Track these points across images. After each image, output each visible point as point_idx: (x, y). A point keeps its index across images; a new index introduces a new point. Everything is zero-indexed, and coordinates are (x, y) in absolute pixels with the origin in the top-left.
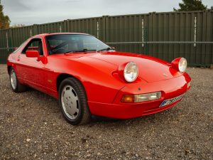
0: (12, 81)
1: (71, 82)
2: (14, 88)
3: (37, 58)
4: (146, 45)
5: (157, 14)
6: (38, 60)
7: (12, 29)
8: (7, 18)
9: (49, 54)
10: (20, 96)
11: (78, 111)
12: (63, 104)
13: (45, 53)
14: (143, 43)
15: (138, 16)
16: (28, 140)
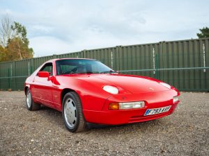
0: (28, 100)
1: (72, 95)
2: (29, 106)
3: (47, 78)
4: (157, 72)
5: (167, 43)
6: (48, 80)
7: (34, 59)
8: (31, 50)
9: (57, 75)
10: (33, 113)
11: (76, 119)
12: (65, 115)
13: (54, 74)
14: (154, 70)
15: (149, 45)
16: (32, 140)
